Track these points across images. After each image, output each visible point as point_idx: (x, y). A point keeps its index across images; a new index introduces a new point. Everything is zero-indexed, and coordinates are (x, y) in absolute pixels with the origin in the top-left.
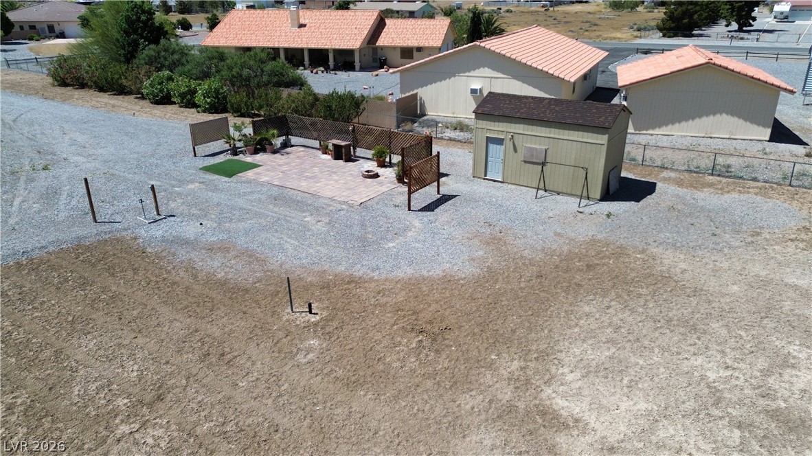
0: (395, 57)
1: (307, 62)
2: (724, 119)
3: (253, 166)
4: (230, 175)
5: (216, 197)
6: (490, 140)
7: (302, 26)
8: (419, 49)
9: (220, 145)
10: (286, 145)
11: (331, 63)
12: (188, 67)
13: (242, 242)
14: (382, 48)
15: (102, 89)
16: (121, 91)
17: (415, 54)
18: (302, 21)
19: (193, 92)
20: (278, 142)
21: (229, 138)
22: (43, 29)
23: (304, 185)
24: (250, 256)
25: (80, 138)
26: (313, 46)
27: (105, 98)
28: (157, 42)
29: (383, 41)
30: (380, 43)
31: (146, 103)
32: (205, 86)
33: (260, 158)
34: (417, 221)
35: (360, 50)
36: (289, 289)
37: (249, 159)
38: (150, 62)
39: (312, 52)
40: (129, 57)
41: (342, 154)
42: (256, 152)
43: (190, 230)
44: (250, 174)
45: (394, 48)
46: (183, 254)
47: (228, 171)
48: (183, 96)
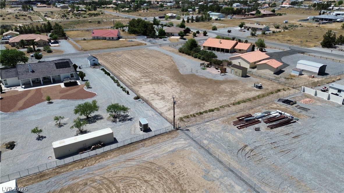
0: (238, 51)
1: (220, 50)
2: (268, 70)
3: (206, 69)
4: (204, 70)
5: (202, 72)
6: (232, 69)
7: (221, 43)
8: (242, 50)
9: (203, 66)
10: (211, 67)
11: (225, 51)
12: (200, 52)
13: (204, 76)
14: (235, 49)
15: (186, 54)
16: (189, 55)
17: (242, 51)
18: (221, 42)
19: (200, 57)
20: (210, 66)
21: (204, 65)
22: (170, 34)
23: (211, 72)
24: (205, 77)
25: (187, 63)
26: (222, 48)
27: (187, 56)
28: (196, 47)
29: (236, 48)
30: (235, 48)
31: (193, 57)
32: (202, 56)
33: (207, 68)
34: (220, 76)
35: (231, 49)
36: (207, 79)
37: (206, 68)
38: (195, 51)
39: (222, 49)
40: (191, 50)
41: (217, 69)
42: (207, 67)
43: (200, 74)
44: (206, 70)
45: (238, 49)
46: (199, 76)
47: (204, 69)
48: (199, 57)
